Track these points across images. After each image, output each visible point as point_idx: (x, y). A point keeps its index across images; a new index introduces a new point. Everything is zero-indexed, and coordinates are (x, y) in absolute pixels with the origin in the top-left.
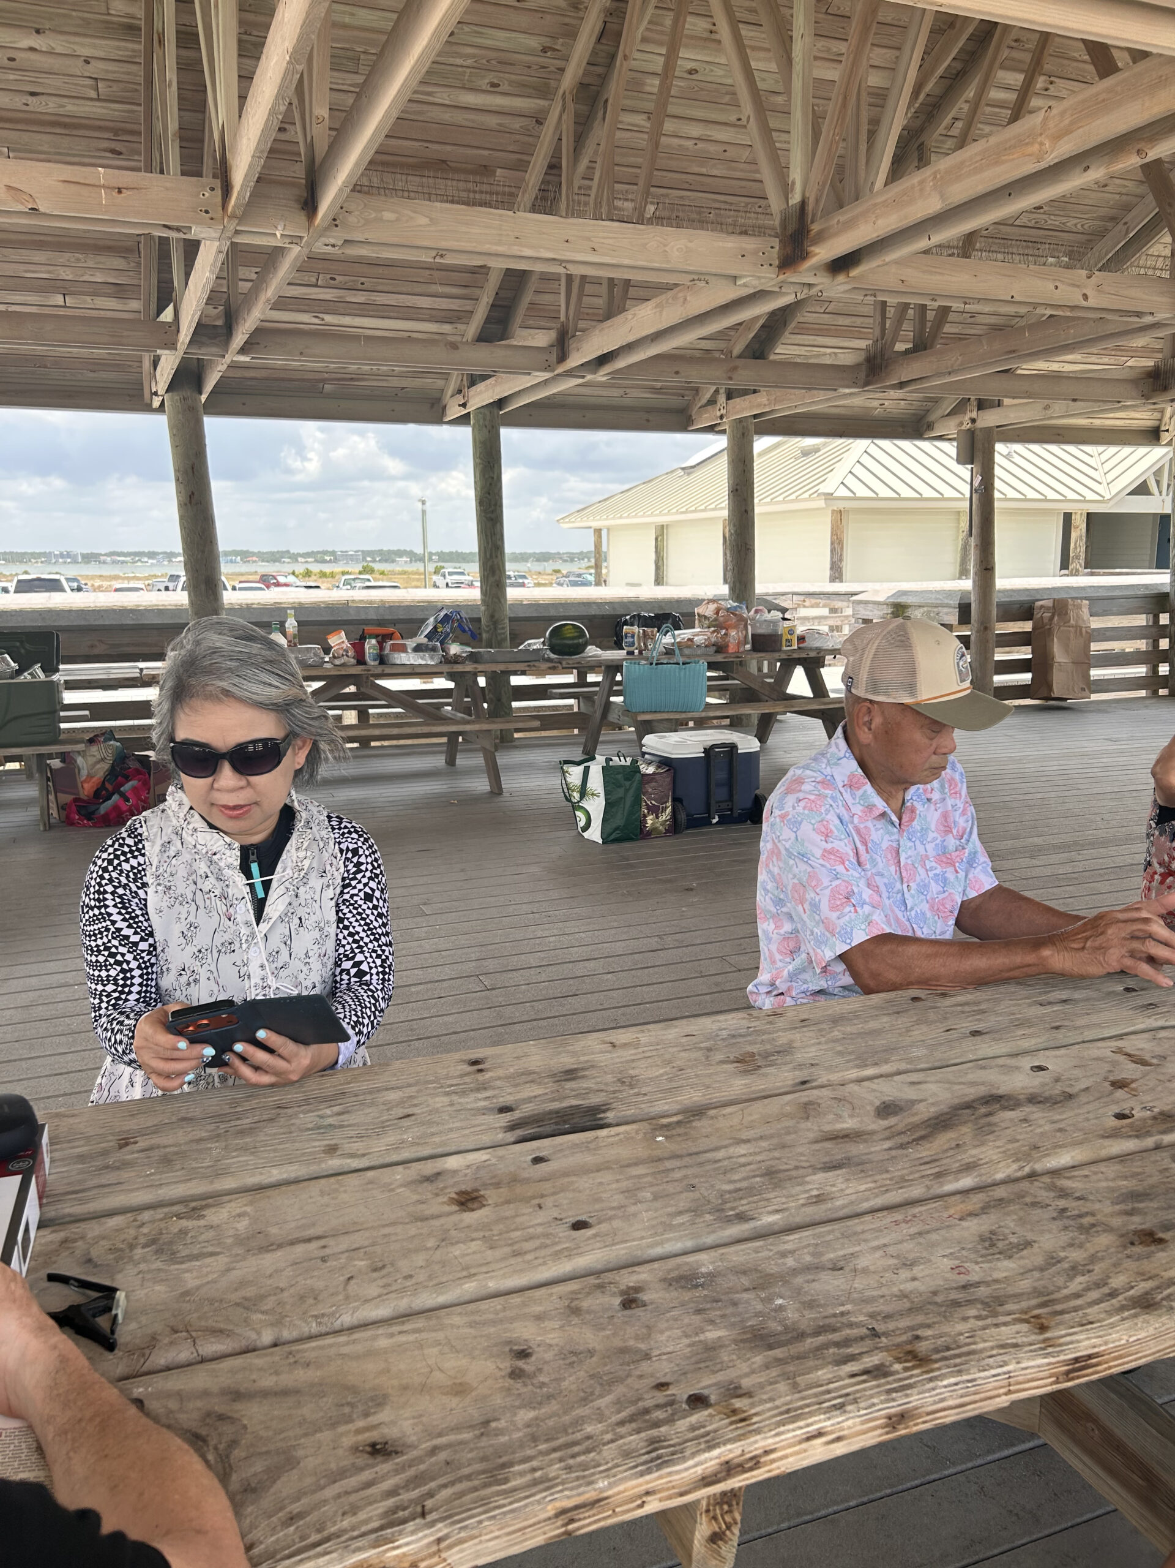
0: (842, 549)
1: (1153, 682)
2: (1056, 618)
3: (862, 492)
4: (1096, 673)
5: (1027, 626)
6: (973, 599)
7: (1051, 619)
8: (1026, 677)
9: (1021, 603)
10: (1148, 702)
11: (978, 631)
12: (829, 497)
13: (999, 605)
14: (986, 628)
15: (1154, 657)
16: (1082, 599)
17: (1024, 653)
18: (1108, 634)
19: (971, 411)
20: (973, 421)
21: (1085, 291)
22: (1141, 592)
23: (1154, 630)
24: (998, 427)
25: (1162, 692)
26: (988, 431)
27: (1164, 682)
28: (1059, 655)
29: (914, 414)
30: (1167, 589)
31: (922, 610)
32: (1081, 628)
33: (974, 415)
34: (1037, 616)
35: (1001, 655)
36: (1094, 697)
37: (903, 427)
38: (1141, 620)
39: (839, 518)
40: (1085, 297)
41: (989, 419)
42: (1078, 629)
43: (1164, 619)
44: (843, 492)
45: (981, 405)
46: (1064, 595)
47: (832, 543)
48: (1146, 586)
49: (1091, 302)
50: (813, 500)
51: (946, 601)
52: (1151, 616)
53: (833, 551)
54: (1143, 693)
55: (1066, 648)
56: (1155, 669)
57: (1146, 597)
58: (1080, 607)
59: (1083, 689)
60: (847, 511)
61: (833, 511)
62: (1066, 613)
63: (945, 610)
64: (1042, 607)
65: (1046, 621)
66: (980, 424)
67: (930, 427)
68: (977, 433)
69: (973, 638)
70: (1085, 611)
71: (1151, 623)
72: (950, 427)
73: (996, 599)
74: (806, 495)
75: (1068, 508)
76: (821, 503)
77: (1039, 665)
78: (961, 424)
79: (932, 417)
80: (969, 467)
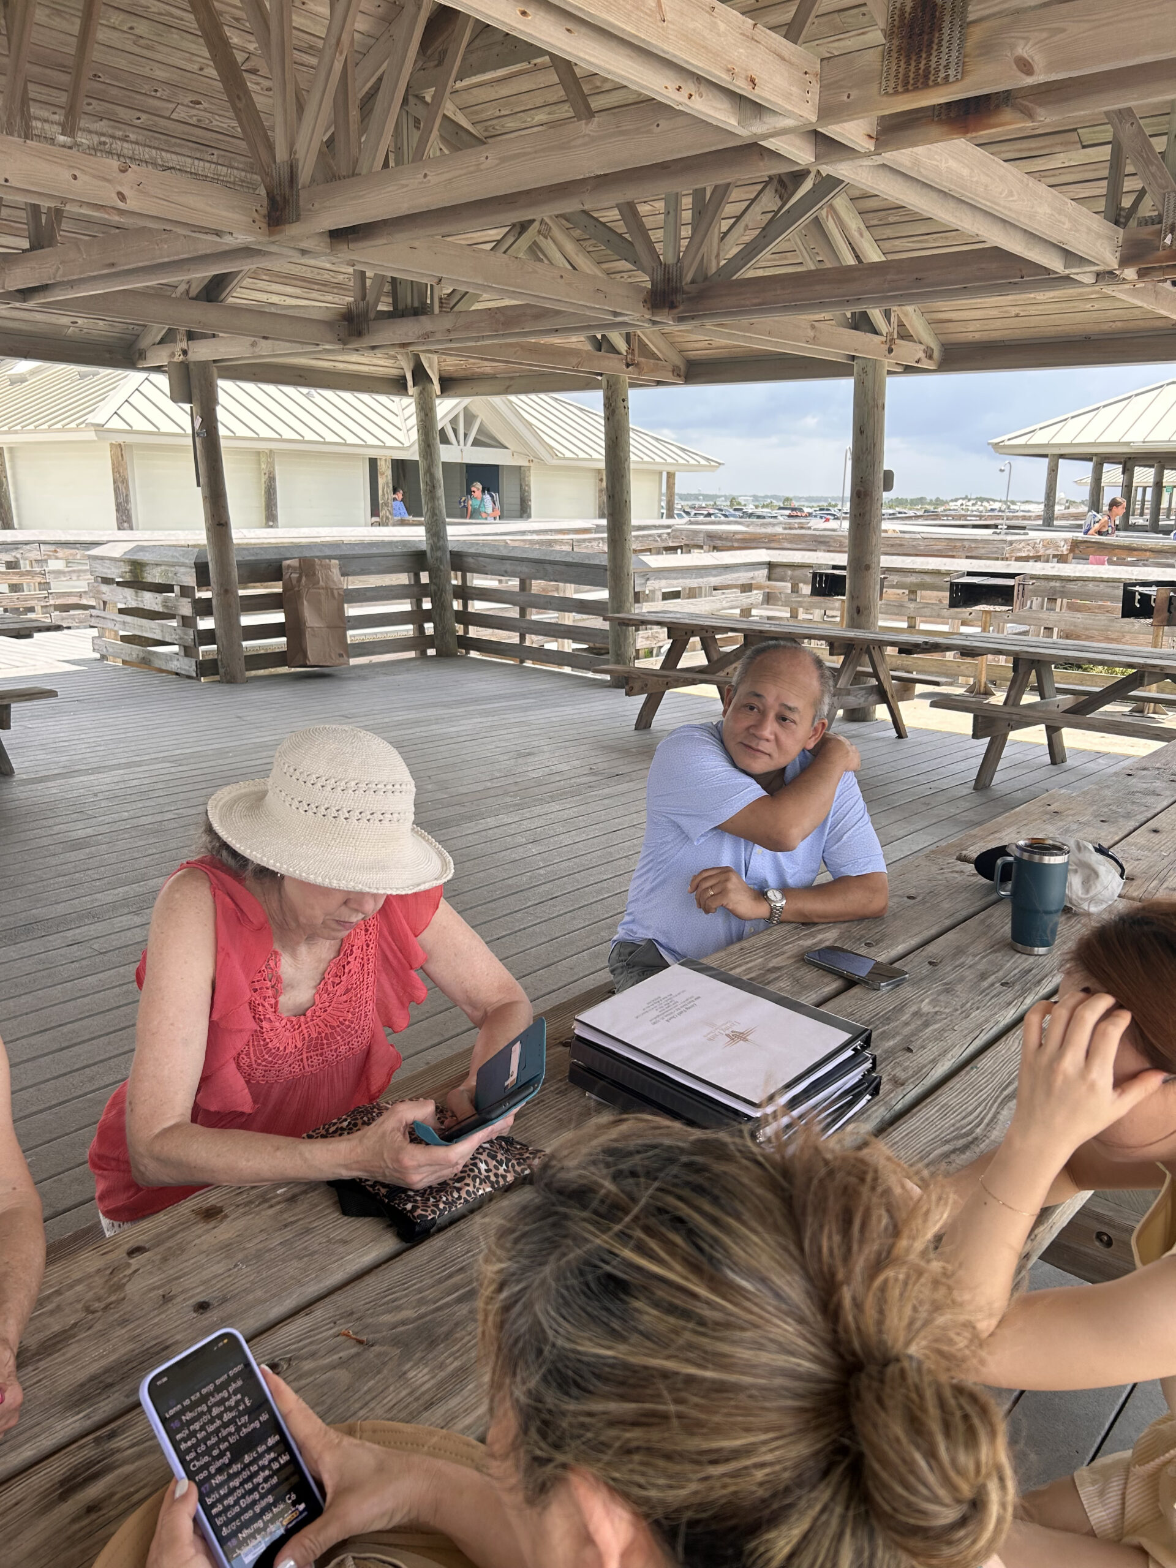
0: (127, 488)
1: (420, 642)
2: (304, 579)
3: (140, 424)
4: (354, 635)
5: (277, 588)
6: (210, 558)
7: (299, 580)
8: (279, 643)
9: (270, 563)
10: (418, 663)
11: (218, 595)
12: (99, 428)
13: (240, 564)
14: (226, 591)
15: (417, 617)
16: (330, 558)
17: (278, 617)
18: (368, 594)
19: (181, 341)
20: (185, 352)
21: (120, 189)
22: (400, 550)
23: (415, 589)
24: (215, 361)
25: (431, 652)
26: (204, 365)
27: (430, 642)
28: (311, 619)
29: (121, 339)
30: (424, 547)
31: (159, 569)
32: (332, 590)
33: (184, 345)
34: (286, 577)
35: (248, 620)
36: (353, 661)
37: (110, 352)
38: (403, 579)
39: (121, 455)
40: (122, 197)
41: (202, 352)
42: (329, 591)
43: (425, 578)
44: (116, 424)
45: (191, 336)
46: (307, 554)
47: (115, 482)
48: (404, 543)
49: (131, 204)
50: (81, 430)
51: (182, 560)
52: (412, 574)
53: (116, 490)
54: (412, 654)
55: (318, 610)
56: (421, 629)
57: (403, 555)
58: (328, 567)
59: (341, 655)
60: (130, 446)
61: (111, 444)
62: (314, 574)
63: (183, 570)
64: (289, 566)
65: (294, 582)
66: (193, 357)
67: (142, 355)
68: (191, 366)
69: (214, 602)
70: (335, 572)
71: (412, 582)
72: (161, 357)
73: (235, 558)
74: (73, 425)
75: (373, 453)
76: (91, 435)
77: (292, 629)
78: (173, 355)
79: (144, 343)
80: (187, 407)
